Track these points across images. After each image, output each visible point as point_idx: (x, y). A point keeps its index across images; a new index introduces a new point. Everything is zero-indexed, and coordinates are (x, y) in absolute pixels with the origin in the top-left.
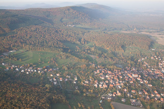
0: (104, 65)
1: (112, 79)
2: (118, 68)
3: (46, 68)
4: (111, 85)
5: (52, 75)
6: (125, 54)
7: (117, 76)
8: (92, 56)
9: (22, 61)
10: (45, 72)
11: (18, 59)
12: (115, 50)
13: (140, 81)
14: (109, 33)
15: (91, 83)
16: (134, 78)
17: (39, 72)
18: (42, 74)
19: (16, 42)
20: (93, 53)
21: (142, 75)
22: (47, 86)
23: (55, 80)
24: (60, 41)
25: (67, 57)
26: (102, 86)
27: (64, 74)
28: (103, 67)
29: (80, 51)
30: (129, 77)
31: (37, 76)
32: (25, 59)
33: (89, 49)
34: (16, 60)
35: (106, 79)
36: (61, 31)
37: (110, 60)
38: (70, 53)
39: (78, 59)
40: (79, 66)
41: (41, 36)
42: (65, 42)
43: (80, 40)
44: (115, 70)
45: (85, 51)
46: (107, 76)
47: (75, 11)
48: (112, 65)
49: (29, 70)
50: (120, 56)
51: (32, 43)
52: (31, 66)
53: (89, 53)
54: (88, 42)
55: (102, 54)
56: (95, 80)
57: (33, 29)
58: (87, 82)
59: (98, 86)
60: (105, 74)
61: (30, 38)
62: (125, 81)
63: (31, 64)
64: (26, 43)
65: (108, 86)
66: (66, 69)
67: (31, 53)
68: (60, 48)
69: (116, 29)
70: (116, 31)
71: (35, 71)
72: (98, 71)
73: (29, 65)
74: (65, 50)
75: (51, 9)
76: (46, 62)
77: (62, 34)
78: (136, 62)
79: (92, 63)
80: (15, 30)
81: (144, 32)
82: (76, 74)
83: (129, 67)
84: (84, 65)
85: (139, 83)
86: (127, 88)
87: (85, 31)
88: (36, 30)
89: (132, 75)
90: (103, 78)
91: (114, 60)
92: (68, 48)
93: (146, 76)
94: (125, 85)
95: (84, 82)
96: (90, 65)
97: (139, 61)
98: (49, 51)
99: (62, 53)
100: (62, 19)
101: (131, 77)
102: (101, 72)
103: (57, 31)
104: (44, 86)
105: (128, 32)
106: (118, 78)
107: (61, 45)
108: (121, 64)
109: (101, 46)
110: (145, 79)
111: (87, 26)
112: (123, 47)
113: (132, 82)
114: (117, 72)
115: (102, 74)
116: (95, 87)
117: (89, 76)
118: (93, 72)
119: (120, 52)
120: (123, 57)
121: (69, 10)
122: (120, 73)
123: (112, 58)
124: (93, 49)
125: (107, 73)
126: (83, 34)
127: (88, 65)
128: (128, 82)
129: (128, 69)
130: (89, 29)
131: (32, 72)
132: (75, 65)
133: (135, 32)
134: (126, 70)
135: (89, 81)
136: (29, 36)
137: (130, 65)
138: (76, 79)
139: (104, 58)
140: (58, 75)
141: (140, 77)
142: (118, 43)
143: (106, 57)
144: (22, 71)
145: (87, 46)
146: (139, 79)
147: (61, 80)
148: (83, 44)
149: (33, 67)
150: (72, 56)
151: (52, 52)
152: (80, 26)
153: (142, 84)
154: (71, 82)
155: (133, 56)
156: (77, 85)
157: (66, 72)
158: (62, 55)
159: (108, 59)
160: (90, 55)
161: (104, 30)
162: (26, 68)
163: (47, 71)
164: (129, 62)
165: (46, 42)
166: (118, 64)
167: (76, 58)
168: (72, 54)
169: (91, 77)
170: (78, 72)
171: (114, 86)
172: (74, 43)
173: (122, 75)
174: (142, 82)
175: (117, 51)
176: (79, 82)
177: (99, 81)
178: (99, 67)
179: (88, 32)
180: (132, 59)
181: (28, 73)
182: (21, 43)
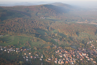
0: (63, 47)
1: (68, 57)
2: (73, 49)
3: (22, 49)
4: (67, 62)
5: (25, 54)
6: (78, 38)
7: (71, 55)
8: (55, 40)
9: (6, 43)
10: (21, 51)
11: (3, 42)
12: (72, 35)
13: (87, 58)
14: (68, 23)
15: (53, 60)
16: (84, 56)
17: (17, 51)
18: (18, 53)
19: (4, 29)
20: (56, 38)
21: (89, 54)
22: (21, 62)
23: (27, 57)
24: (34, 29)
25: (38, 40)
26: (60, 62)
27: (34, 53)
28: (62, 48)
29: (47, 36)
30: (80, 56)
31: (15, 54)
32: (8, 41)
33: (54, 35)
34: (2, 42)
35: (63, 57)
36: (35, 22)
37: (67, 43)
38: (40, 37)
39: (45, 42)
40: (45, 47)
41: (21, 25)
42: (37, 29)
43: (48, 28)
44: (70, 50)
45: (50, 36)
46: (64, 55)
47: (46, 8)
48: (68, 46)
49: (10, 50)
50: (75, 40)
51: (15, 30)
52: (12, 47)
53: (53, 38)
54: (53, 30)
55: (63, 38)
56: (55, 58)
57: (16, 20)
58: (50, 59)
59: (57, 62)
60: (63, 53)
61: (14, 26)
62: (77, 58)
63: (12, 45)
64: (10, 30)
65: (65, 62)
66: (36, 49)
67: (13, 38)
68: (33, 34)
69: (73, 20)
70: (73, 22)
71: (14, 50)
72: (58, 51)
73: (10, 46)
74: (37, 35)
75: (30, 6)
76: (22, 44)
77: (36, 24)
78: (86, 44)
79: (55, 45)
80: (4, 21)
81: (92, 22)
82: (42, 53)
83: (80, 48)
84: (49, 47)
85: (87, 60)
86: (78, 64)
87: (52, 22)
88: (19, 21)
89: (82, 54)
90: (61, 56)
91: (70, 43)
92: (39, 34)
93: (92, 54)
94: (77, 61)
95: (47, 60)
96: (53, 46)
97: (88, 43)
98: (26, 36)
99: (34, 37)
100: (37, 13)
101: (82, 56)
102: (60, 52)
103: (33, 22)
104: (18, 62)
105: (82, 23)
106: (72, 56)
107: (35, 31)
108: (75, 46)
109: (62, 32)
110: (91, 57)
111: (54, 18)
112: (77, 33)
113: (81, 60)
114: (71, 52)
115: (61, 53)
116: (55, 63)
117: (51, 55)
118: (54, 51)
119: (75, 37)
120: (76, 41)
121: (42, 7)
122: (74, 53)
123: (69, 41)
124: (56, 35)
125: (65, 53)
126: (51, 24)
127: (52, 47)
128: (79, 59)
129: (80, 49)
130: (55, 20)
131: (12, 51)
132: (43, 46)
133: (86, 23)
134: (78, 50)
135: (51, 58)
136: (13, 25)
137: (81, 47)
138: (42, 57)
139: (64, 41)
140: (30, 54)
141: (88, 55)
142: (74, 30)
143: (65, 40)
144: (5, 50)
145: (53, 32)
146: (87, 57)
147: (31, 57)
148: (50, 31)
149: (13, 48)
150: (41, 40)
151: (28, 36)
152: (49, 18)
153: (88, 61)
154: (38, 59)
155: (84, 40)
156: (43, 61)
157: (36, 52)
158: (34, 39)
159: (66, 42)
160: (54, 39)
161: (65, 21)
162: (8, 48)
163: (22, 51)
164: (81, 44)
165: (25, 29)
166: (73, 45)
167: (44, 41)
168: (41, 38)
169: (53, 56)
170: (44, 52)
171: (69, 63)
172: (44, 30)
173: (75, 54)
174: (89, 60)
175: (73, 36)
176: (44, 59)
177: (59, 58)
178: (59, 48)
179: (54, 22)
180: (83, 42)
181: (9, 52)
182: (7, 30)
